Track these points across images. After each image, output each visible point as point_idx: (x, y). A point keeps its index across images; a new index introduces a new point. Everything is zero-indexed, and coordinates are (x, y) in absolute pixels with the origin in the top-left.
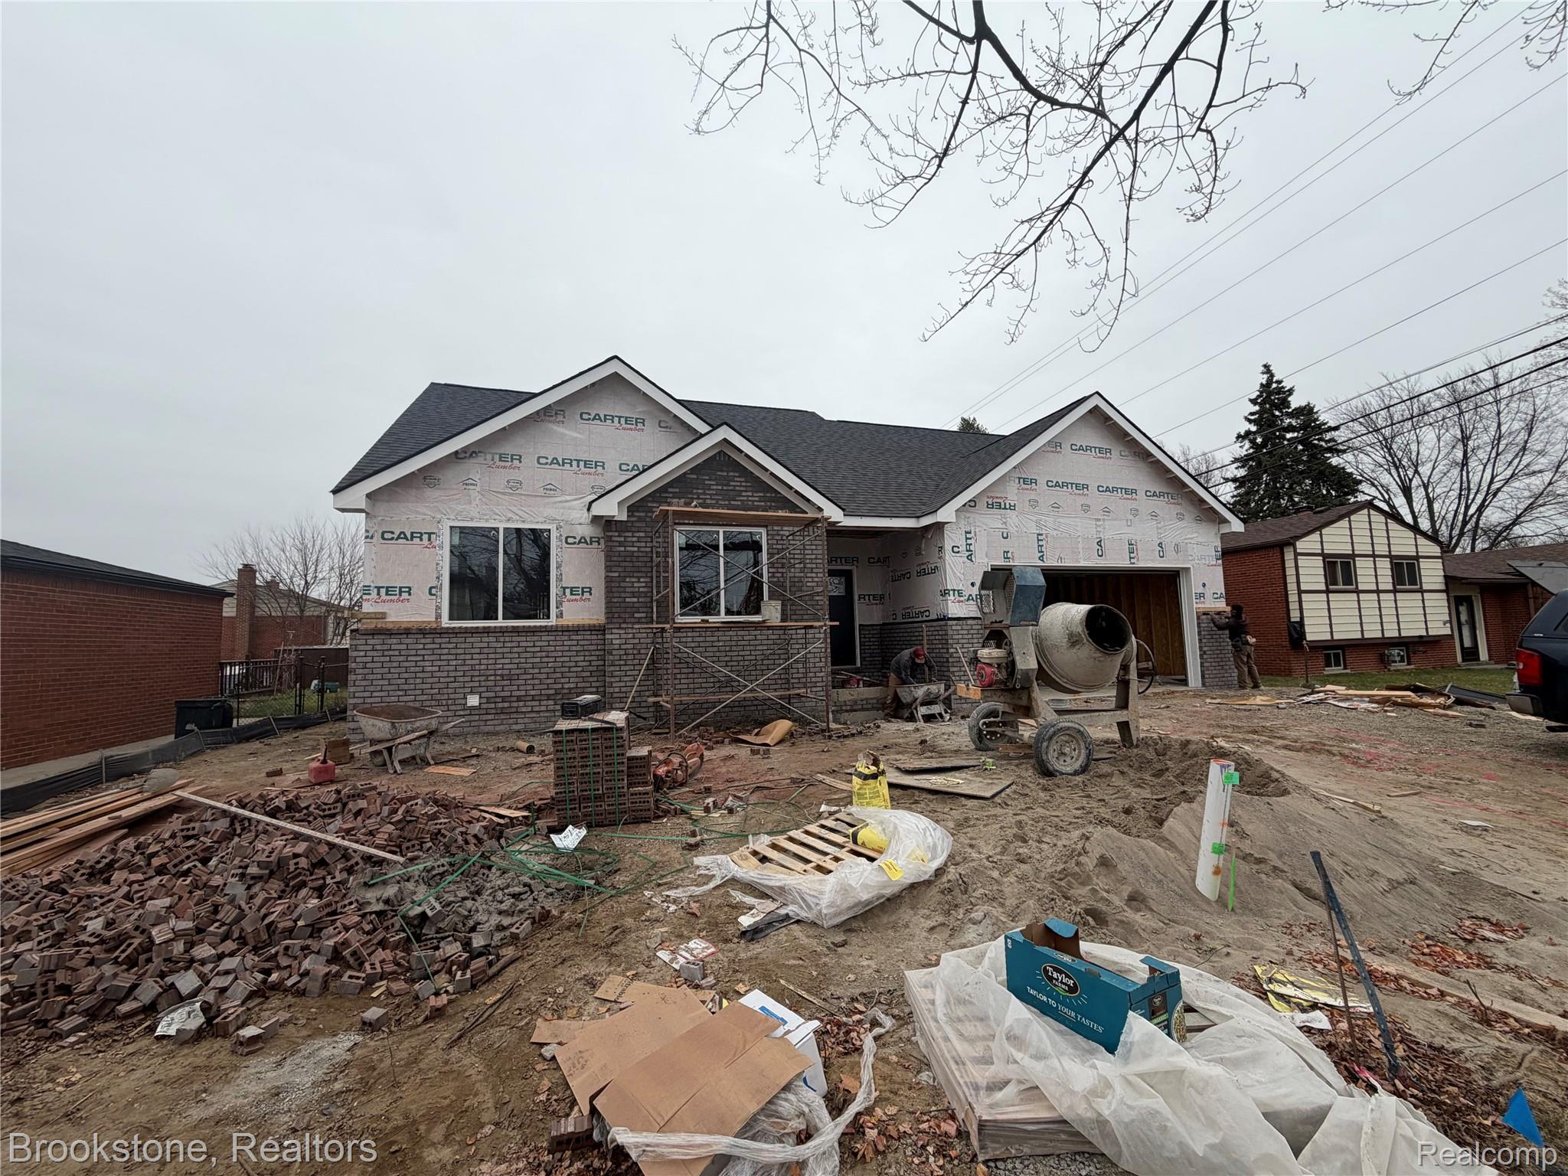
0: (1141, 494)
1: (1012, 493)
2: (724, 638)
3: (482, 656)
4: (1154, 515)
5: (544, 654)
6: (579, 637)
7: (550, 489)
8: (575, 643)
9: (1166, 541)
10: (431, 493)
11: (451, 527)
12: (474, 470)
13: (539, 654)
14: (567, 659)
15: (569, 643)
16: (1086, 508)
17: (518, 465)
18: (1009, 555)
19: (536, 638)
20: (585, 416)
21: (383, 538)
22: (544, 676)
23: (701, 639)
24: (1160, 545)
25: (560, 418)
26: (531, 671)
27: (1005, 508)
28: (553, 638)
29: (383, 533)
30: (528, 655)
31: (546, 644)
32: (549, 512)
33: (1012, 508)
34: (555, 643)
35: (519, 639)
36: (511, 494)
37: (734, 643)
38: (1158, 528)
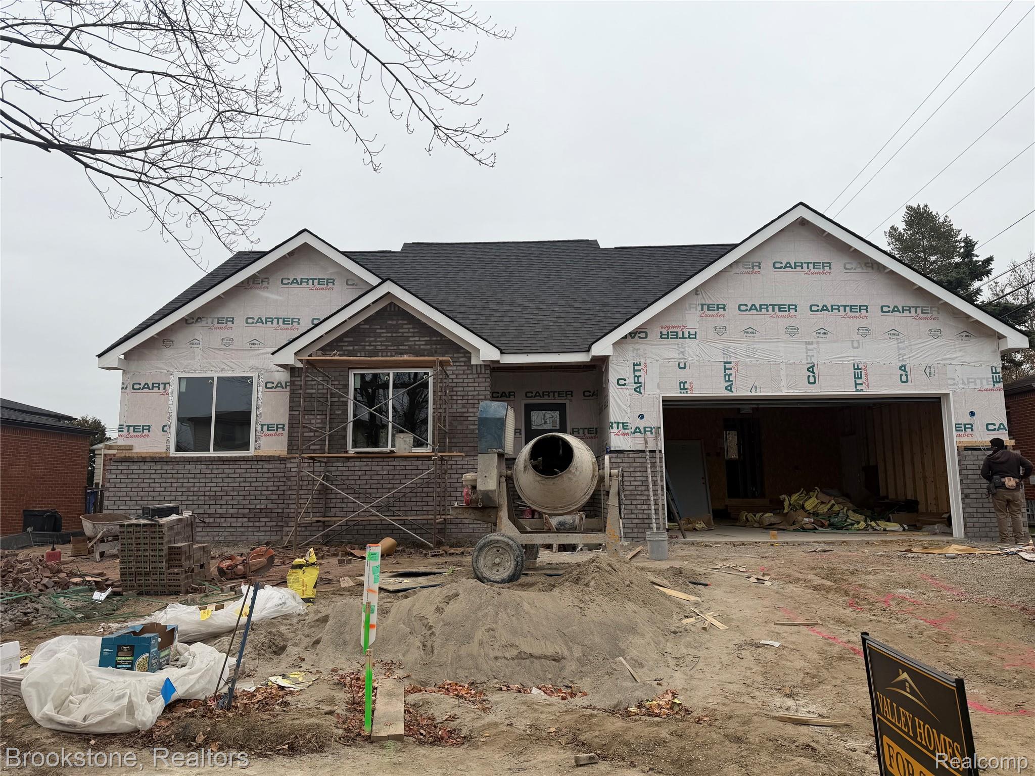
0: (875, 310)
1: (692, 320)
2: (388, 468)
3: (196, 480)
4: (893, 333)
5: (242, 480)
6: (271, 466)
7: (255, 344)
8: (267, 470)
9: (911, 363)
10: (168, 353)
11: (180, 378)
12: (198, 332)
13: (238, 480)
14: (260, 484)
15: (262, 471)
16: (792, 331)
17: (232, 325)
18: (687, 386)
19: (236, 466)
20: (285, 281)
21: (133, 389)
22: (242, 498)
23: (367, 468)
24: (903, 368)
25: (265, 284)
26: (232, 493)
27: (683, 337)
28: (249, 466)
29: (134, 384)
30: (230, 480)
31: (244, 471)
32: (253, 362)
33: (693, 336)
34: (251, 471)
35: (223, 467)
36: (224, 350)
37: (397, 472)
38: (899, 349)
